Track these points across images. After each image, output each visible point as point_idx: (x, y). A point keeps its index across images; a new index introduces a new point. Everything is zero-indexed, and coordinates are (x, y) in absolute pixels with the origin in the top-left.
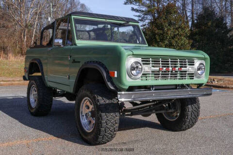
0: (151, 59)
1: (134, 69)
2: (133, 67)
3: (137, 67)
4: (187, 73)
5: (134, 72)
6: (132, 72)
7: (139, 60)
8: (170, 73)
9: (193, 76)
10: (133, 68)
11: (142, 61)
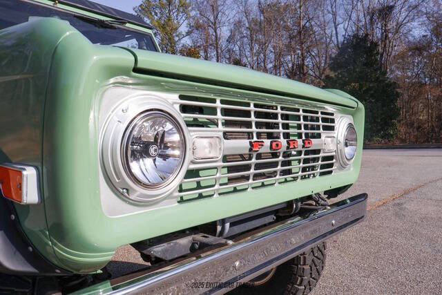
0: (218, 104)
1: (144, 152)
2: (137, 140)
3: (160, 140)
4: (322, 155)
5: (144, 167)
6: (135, 166)
7: (170, 101)
8: (281, 158)
9: (331, 165)
10: (137, 147)
11: (184, 109)
